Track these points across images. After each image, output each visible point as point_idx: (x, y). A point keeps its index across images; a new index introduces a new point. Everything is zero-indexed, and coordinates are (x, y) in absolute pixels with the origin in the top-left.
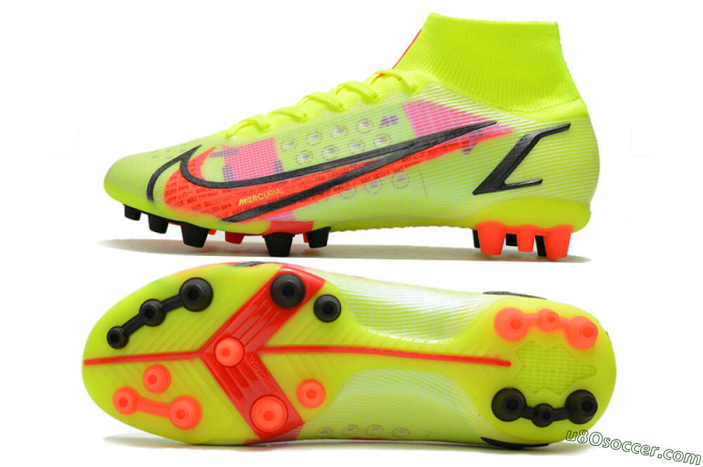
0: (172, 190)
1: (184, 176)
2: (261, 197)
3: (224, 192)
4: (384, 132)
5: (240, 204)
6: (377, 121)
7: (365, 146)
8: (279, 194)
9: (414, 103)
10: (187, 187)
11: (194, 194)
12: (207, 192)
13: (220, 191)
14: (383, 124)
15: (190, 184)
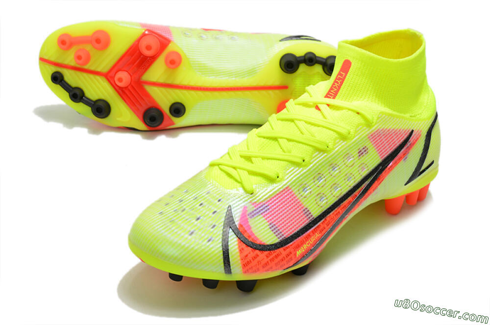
0: (248, 262)
1: (248, 246)
2: (308, 244)
3: (284, 250)
4: (362, 162)
5: (297, 256)
6: (356, 154)
7: (355, 178)
8: (318, 237)
9: (374, 133)
10: (258, 255)
11: (266, 260)
12: (274, 255)
13: (281, 249)
14: (360, 156)
15: (257, 252)
